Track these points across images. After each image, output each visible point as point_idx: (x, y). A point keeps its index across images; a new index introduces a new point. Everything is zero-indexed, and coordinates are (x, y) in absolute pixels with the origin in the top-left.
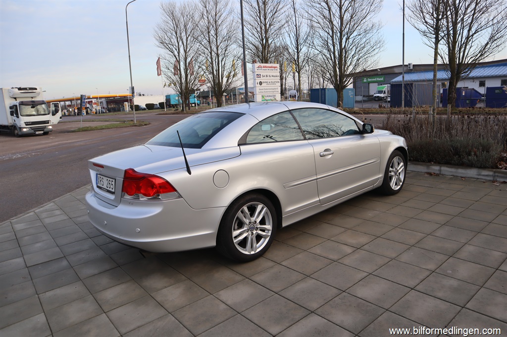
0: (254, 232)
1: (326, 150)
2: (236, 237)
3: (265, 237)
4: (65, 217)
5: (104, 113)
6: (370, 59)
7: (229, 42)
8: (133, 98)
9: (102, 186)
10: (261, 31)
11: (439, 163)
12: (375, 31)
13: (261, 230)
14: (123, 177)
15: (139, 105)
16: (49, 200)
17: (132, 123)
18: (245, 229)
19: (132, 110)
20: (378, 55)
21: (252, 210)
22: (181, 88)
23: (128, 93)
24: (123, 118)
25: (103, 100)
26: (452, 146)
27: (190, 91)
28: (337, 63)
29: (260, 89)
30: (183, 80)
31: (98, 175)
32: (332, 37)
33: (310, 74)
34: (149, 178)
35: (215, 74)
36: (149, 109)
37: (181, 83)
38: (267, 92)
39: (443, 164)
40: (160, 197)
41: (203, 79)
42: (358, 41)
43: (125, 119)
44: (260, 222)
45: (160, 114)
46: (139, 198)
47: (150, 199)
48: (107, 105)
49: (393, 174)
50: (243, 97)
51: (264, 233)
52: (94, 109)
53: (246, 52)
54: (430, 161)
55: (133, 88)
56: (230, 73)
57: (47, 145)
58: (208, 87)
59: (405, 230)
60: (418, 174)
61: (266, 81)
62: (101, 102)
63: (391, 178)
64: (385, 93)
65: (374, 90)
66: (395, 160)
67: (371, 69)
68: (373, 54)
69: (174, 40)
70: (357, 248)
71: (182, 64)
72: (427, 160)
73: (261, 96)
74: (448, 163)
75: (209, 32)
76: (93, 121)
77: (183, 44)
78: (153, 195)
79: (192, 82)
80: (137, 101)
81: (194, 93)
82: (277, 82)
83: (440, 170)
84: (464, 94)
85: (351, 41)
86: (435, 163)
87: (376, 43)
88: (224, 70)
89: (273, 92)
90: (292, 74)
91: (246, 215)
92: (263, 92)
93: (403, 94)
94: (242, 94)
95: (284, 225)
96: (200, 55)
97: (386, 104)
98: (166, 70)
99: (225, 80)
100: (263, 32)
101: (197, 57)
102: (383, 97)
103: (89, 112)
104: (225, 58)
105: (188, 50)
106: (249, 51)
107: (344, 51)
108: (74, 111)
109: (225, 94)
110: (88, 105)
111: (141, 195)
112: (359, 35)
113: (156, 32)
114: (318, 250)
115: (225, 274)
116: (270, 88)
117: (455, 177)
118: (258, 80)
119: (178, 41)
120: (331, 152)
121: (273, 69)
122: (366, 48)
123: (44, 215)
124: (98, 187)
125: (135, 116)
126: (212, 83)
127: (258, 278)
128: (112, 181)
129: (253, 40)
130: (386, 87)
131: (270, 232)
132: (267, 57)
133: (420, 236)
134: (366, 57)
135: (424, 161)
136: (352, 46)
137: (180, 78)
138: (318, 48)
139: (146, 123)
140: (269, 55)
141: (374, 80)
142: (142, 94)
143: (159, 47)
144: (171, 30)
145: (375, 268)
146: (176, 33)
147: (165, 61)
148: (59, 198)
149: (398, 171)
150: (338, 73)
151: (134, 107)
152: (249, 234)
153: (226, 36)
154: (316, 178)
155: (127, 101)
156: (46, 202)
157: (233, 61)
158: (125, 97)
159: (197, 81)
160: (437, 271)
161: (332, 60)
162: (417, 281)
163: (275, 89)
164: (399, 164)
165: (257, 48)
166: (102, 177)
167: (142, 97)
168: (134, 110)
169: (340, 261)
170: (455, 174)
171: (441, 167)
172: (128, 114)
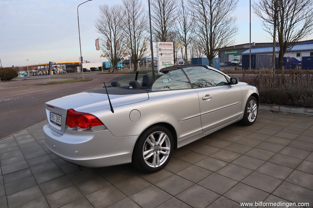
0: (158, 152)
1: (207, 96)
2: (145, 156)
3: (166, 155)
4: (32, 140)
5: (64, 73)
6: (229, 39)
7: (142, 29)
8: (82, 64)
9: (53, 120)
10: (162, 22)
11: (278, 104)
12: (232, 22)
13: (163, 150)
14: (66, 115)
15: (86, 68)
16: (24, 128)
17: (81, 79)
18: (152, 150)
19: (82, 71)
20: (235, 37)
21: (157, 137)
22: (112, 58)
23: (79, 61)
24: (76, 76)
25: (64, 65)
26: (287, 93)
27: (118, 59)
28: (209, 42)
29: (161, 58)
30: (113, 53)
31: (51, 113)
32: (206, 26)
33: (192, 49)
34: (84, 116)
35: (133, 49)
36: (92, 71)
37: (112, 55)
38: (165, 60)
39: (281, 105)
40: (92, 129)
41: (126, 52)
42: (222, 28)
43: (77, 77)
44: (162, 145)
45: (99, 74)
46: (77, 130)
47: (85, 130)
48: (67, 69)
49: (249, 111)
50: (150, 63)
51: (165, 153)
52: (58, 71)
53: (153, 36)
54: (272, 103)
55: (82, 58)
56: (143, 48)
57: (27, 93)
58: (129, 57)
59: (260, 150)
60: (265, 111)
61: (165, 53)
62: (63, 67)
63: (248, 114)
64: (238, 61)
65: (231, 59)
66: (251, 102)
67: (230, 46)
68: (231, 36)
69: (108, 28)
70: (229, 163)
71: (113, 43)
72: (270, 102)
73: (161, 62)
74: (285, 104)
75: (129, 23)
76: (57, 78)
77: (113, 31)
78: (87, 127)
79: (119, 54)
80: (85, 66)
81: (120, 61)
82: (172, 54)
83: (279, 109)
84: (288, 61)
85: (217, 28)
86: (276, 104)
87: (233, 29)
88: (138, 47)
89: (169, 60)
90: (181, 49)
91: (153, 140)
92: (163, 60)
93: (250, 61)
94: (150, 61)
95: (179, 146)
96: (124, 37)
97: (239, 67)
98: (103, 47)
99: (139, 52)
100: (163, 23)
101: (122, 38)
102: (237, 63)
103: (55, 73)
104: (139, 39)
105: (116, 34)
106: (154, 35)
107: (213, 34)
108: (46, 72)
109: (139, 61)
110: (55, 69)
111: (78, 127)
112: (222, 24)
113: (97, 23)
114: (201, 164)
115: (137, 182)
116: (167, 57)
117: (289, 114)
118: (160, 53)
119: (110, 29)
120: (210, 97)
121: (169, 45)
122: (227, 33)
123: (19, 138)
124: (51, 121)
125: (83, 75)
126: (131, 55)
127: (161, 185)
128: (60, 117)
129: (157, 27)
130: (239, 57)
131: (169, 152)
132: (165, 39)
133: (271, 154)
134: (227, 38)
135: (268, 103)
136: (218, 31)
137: (112, 52)
138: (197, 32)
139: (90, 79)
140: (166, 37)
141: (231, 52)
142: (88, 61)
143: (98, 32)
144: (106, 22)
145: (243, 177)
146: (109, 24)
147: (102, 41)
148: (31, 127)
149: (253, 109)
150: (210, 48)
151: (82, 70)
152: (154, 154)
153: (140, 26)
154: (200, 114)
155: (79, 66)
156: (22, 130)
157: (144, 41)
158: (77, 63)
159: (122, 53)
160: (287, 180)
161: (205, 40)
162: (274, 188)
163: (170, 58)
164: (253, 105)
165: (159, 33)
166: (53, 114)
167: (88, 64)
168: (83, 71)
169: (217, 172)
170: (289, 112)
171: (280, 107)
172: (79, 74)
